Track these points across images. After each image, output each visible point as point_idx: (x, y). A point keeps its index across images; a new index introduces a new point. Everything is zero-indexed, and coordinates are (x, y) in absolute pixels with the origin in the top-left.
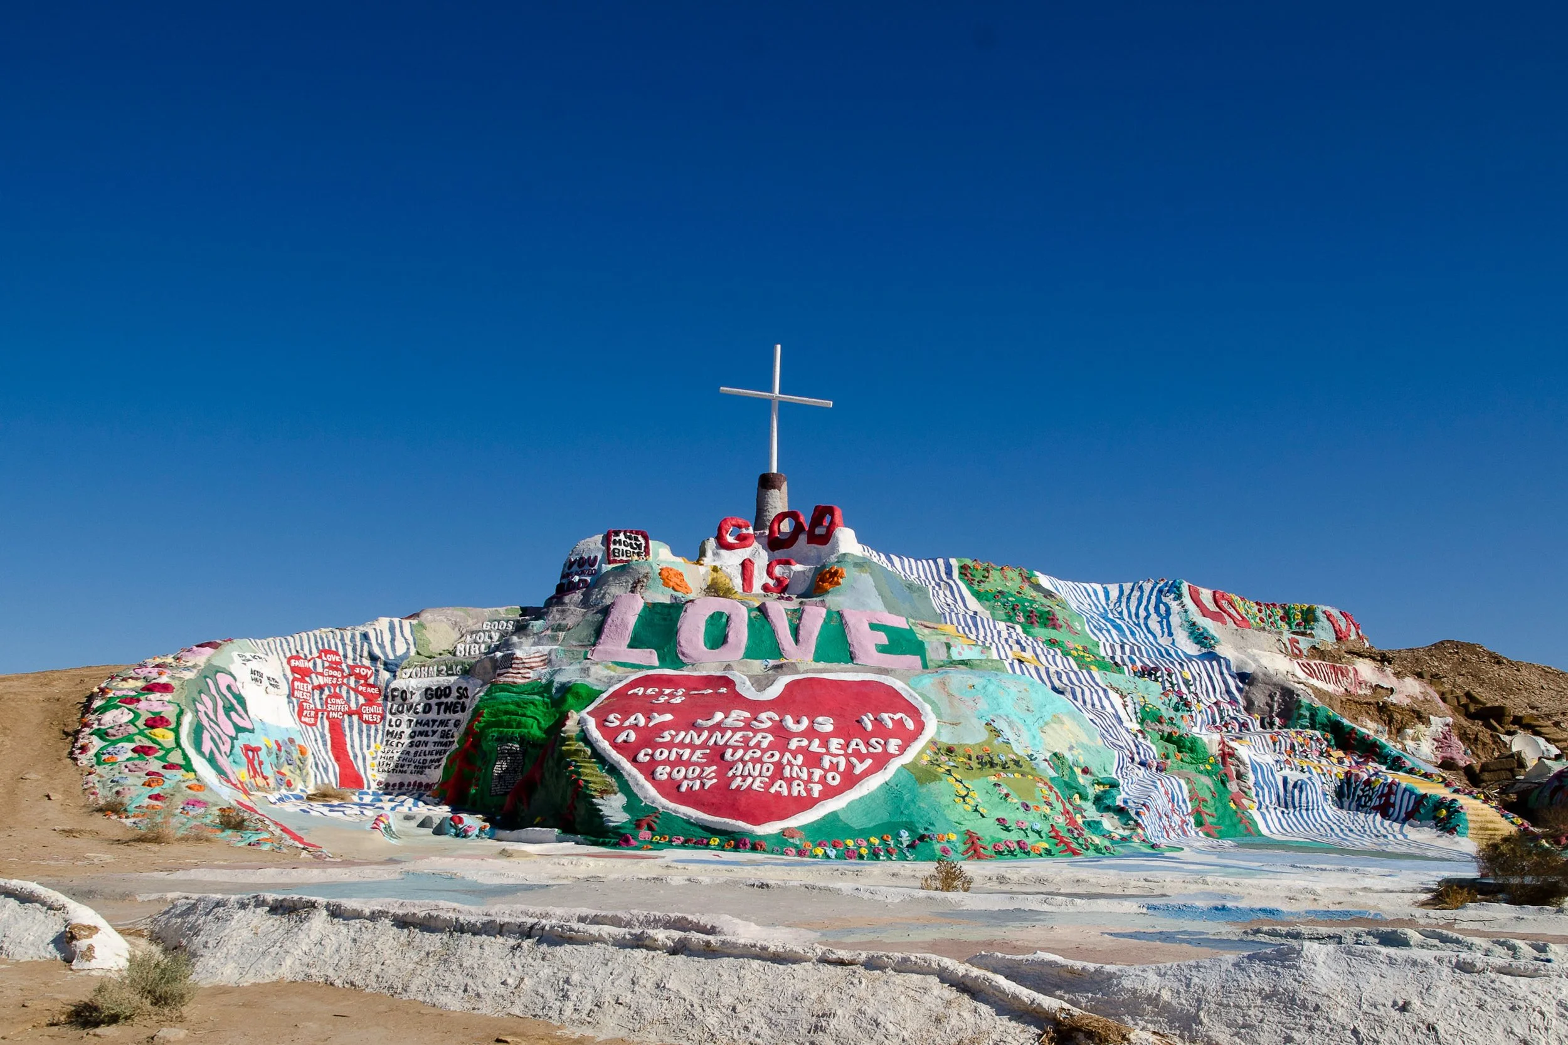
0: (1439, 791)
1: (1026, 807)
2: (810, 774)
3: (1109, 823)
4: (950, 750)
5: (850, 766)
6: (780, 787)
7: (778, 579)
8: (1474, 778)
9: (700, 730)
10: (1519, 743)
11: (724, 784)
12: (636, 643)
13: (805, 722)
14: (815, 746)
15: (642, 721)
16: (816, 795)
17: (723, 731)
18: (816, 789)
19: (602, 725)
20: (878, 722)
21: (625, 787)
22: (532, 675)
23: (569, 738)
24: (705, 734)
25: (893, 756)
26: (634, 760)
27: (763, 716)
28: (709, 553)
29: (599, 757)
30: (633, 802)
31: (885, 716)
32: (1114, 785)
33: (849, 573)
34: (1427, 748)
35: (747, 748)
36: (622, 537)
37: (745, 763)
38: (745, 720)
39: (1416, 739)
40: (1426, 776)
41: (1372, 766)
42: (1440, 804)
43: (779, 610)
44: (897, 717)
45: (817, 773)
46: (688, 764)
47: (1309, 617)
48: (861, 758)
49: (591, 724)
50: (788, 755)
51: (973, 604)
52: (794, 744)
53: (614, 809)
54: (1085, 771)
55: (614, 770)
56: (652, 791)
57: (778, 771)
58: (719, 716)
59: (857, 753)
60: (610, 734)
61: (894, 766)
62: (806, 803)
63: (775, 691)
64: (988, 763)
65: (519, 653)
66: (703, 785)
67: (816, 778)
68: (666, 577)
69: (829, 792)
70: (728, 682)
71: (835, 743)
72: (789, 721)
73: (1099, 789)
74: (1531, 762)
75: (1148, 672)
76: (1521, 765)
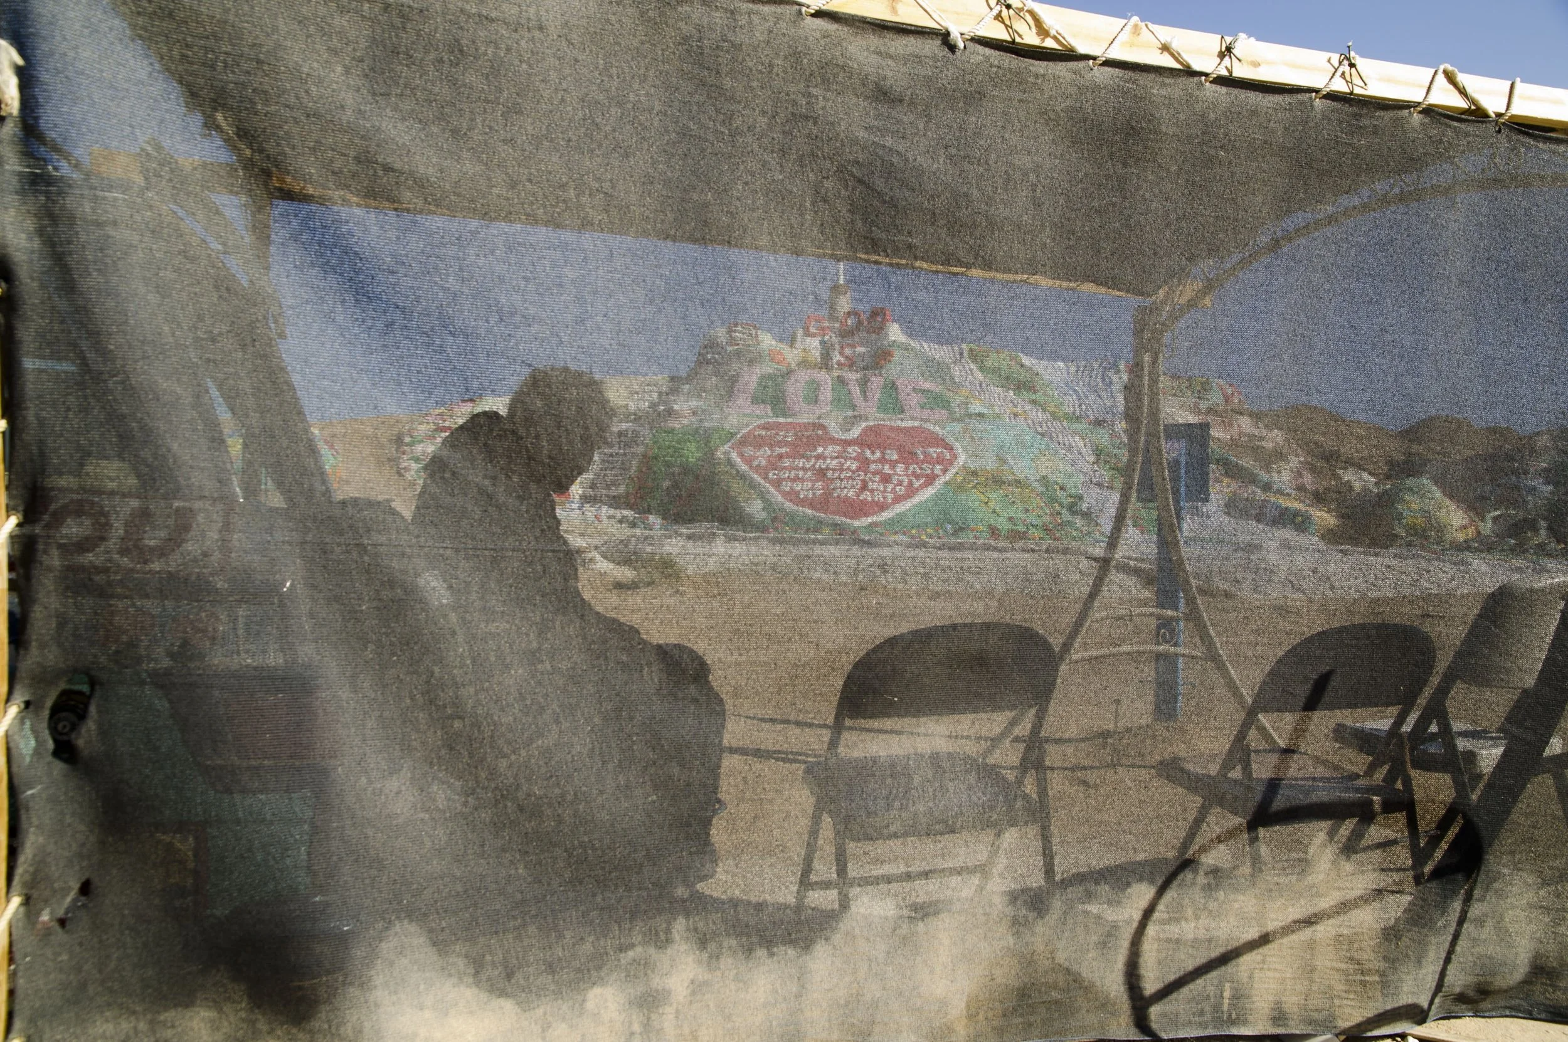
0: (1296, 505)
1: (1027, 511)
2: (885, 487)
3: (1079, 521)
4: (975, 473)
5: (911, 484)
6: (867, 496)
7: (847, 357)
8: (1319, 498)
9: (808, 459)
10: (1348, 476)
11: (828, 495)
12: (755, 400)
13: (878, 454)
14: (887, 469)
15: (769, 452)
16: (890, 501)
17: (825, 458)
18: (890, 496)
19: (741, 455)
20: (925, 454)
21: (762, 496)
22: (685, 422)
23: (719, 464)
24: (813, 460)
25: (938, 476)
26: (766, 478)
27: (850, 450)
28: (799, 338)
29: (742, 476)
30: (768, 505)
31: (931, 450)
32: (1081, 498)
33: (897, 355)
34: (1286, 477)
35: (842, 470)
36: (740, 328)
37: (842, 480)
38: (839, 452)
39: (1279, 472)
40: (1289, 495)
41: (1251, 488)
42: (1296, 513)
43: (852, 376)
44: (939, 450)
45: (890, 487)
46: (802, 480)
47: (1206, 387)
48: (918, 477)
49: (734, 456)
50: (869, 475)
51: (979, 376)
52: (873, 467)
53: (755, 508)
54: (1061, 488)
55: (753, 485)
56: (780, 498)
57: (864, 487)
58: (820, 450)
59: (914, 474)
60: (748, 461)
61: (939, 483)
62: (883, 507)
63: (855, 432)
64: (998, 482)
65: (676, 407)
66: (814, 494)
67: (889, 490)
68: (773, 356)
69: (898, 499)
70: (823, 427)
71: (900, 468)
72: (868, 453)
73: (1070, 500)
74: (1357, 486)
75: (1098, 423)
76: (1351, 488)
